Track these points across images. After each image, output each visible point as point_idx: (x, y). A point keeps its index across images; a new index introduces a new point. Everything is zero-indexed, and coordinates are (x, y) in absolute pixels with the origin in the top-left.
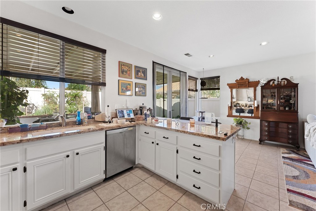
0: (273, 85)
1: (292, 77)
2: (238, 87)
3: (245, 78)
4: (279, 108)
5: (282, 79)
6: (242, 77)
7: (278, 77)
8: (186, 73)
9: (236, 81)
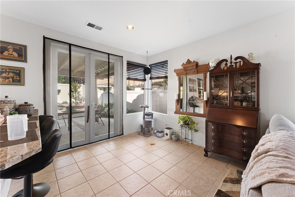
0: (226, 68)
1: (251, 55)
2: (186, 73)
3: (193, 61)
4: (233, 103)
5: (236, 58)
6: (188, 60)
7: (231, 55)
8: (122, 57)
9: (182, 66)
